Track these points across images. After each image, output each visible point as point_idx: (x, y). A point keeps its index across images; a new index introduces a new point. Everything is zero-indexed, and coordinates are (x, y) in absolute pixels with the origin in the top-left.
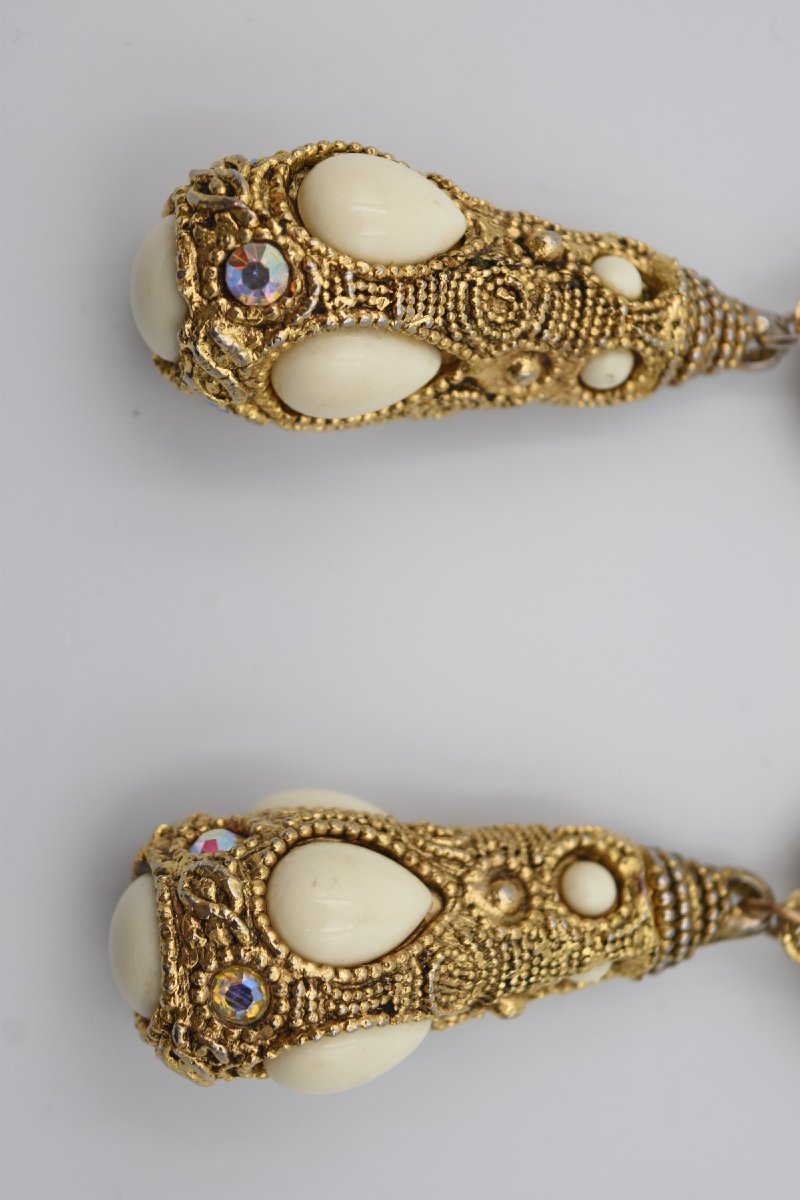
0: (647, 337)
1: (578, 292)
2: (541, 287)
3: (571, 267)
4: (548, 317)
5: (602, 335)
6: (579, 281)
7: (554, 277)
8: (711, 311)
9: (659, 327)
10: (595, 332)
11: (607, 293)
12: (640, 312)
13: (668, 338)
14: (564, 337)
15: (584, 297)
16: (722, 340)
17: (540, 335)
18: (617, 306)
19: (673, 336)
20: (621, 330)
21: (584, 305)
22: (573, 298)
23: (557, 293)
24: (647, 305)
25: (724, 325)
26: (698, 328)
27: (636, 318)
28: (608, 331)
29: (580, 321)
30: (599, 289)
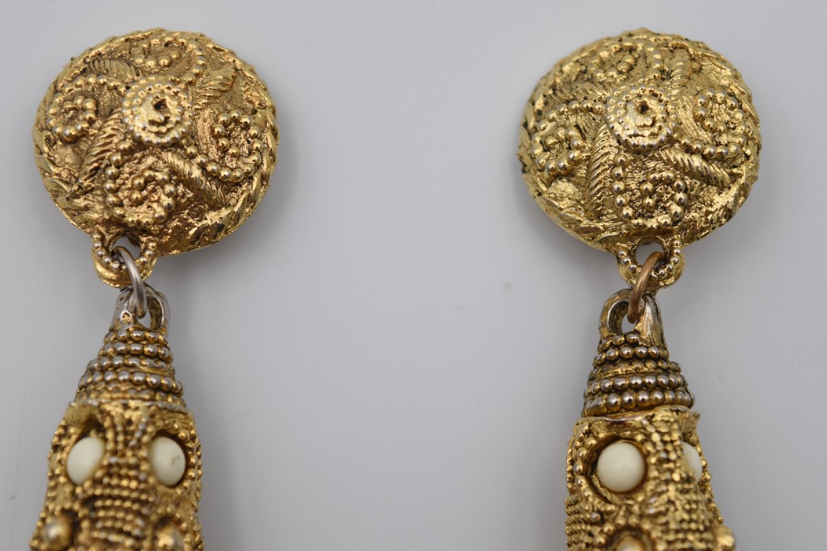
0: (137, 435)
1: (99, 503)
2: (94, 540)
3: (76, 507)
4: (120, 531)
5: (136, 478)
6: (89, 501)
7: (85, 524)
8: (116, 369)
9: (129, 422)
10: (134, 484)
11: (99, 474)
12: (116, 442)
13: (138, 413)
14: (138, 514)
15: (102, 497)
16: (140, 355)
17: (138, 538)
18: (110, 466)
19: (137, 409)
20: (132, 461)
21: (111, 497)
22: (104, 508)
23: (99, 525)
24: (110, 435)
25: (128, 353)
26: (130, 381)
27: (120, 447)
28: (132, 473)
29: (124, 499)
30: (96, 482)
